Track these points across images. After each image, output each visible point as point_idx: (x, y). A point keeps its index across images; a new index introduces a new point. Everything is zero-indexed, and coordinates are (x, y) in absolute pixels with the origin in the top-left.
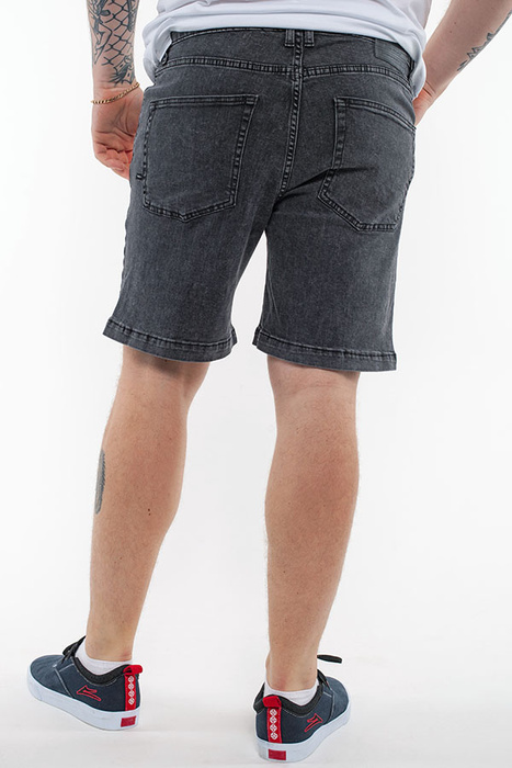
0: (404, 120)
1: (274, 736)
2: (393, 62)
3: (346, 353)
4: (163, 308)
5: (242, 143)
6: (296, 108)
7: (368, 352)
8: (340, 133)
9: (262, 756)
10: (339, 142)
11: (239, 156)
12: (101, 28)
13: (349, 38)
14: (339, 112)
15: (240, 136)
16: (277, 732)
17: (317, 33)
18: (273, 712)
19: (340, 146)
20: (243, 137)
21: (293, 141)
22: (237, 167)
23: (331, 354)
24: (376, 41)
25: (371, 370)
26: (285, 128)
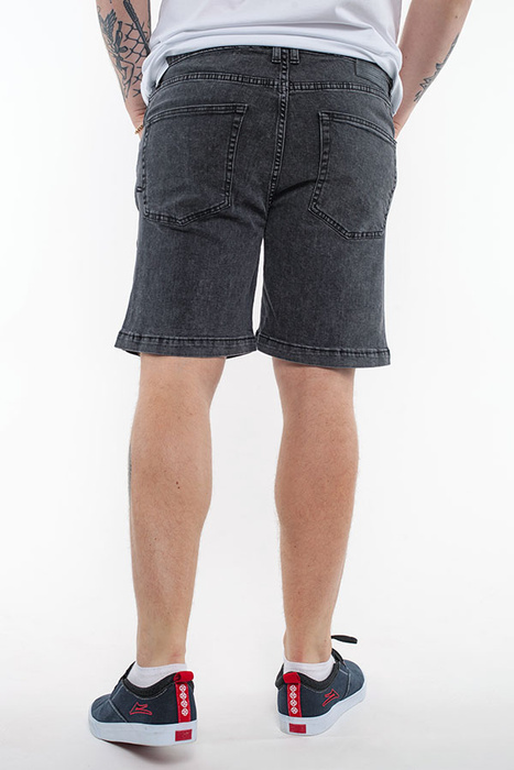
0: (386, 134)
1: (294, 710)
2: (374, 79)
3: (342, 352)
4: (171, 309)
5: (233, 148)
6: (283, 118)
7: (364, 350)
8: (326, 144)
9: (283, 730)
10: (325, 153)
11: (231, 161)
12: (123, 64)
13: (331, 58)
14: (324, 125)
15: (231, 142)
16: (297, 707)
17: (301, 51)
18: (293, 688)
19: (326, 157)
20: (234, 142)
21: (280, 148)
22: (230, 171)
23: (327, 353)
24: (357, 62)
25: (367, 366)
26: (273, 136)
